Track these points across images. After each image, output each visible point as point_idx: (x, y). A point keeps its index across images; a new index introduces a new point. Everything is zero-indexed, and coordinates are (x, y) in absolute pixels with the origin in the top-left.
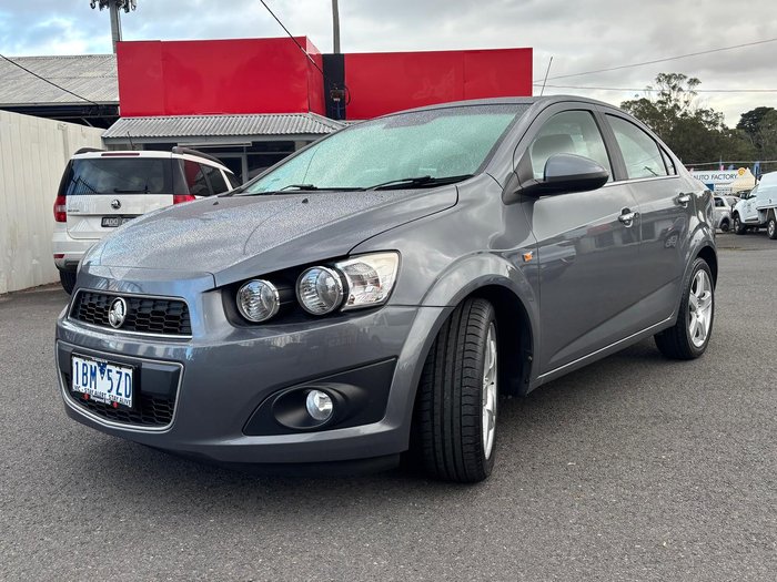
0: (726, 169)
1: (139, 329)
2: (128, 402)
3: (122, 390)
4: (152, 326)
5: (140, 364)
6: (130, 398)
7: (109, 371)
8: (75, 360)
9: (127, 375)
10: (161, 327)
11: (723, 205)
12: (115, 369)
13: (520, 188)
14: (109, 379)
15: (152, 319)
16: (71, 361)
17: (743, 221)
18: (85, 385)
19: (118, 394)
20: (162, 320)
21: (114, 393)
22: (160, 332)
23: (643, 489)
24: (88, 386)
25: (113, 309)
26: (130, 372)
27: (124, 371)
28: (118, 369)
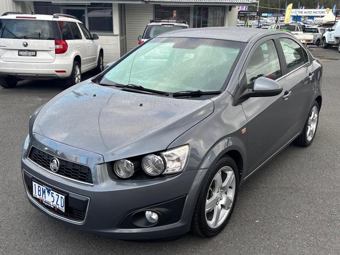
0: (320, 8)
1: (66, 175)
2: (63, 209)
3: (59, 203)
4: (73, 175)
5: (68, 194)
6: (64, 208)
7: (52, 193)
8: (34, 183)
9: (61, 197)
10: (77, 176)
11: (318, 32)
12: (55, 193)
13: (241, 96)
14: (52, 196)
15: (73, 172)
16: (32, 183)
17: (327, 42)
18: (40, 195)
19: (57, 204)
20: (78, 173)
21: (55, 203)
22: (77, 179)
23: (289, 239)
24: (41, 196)
25: (52, 162)
26: (64, 197)
27: (60, 196)
28: (57, 194)
